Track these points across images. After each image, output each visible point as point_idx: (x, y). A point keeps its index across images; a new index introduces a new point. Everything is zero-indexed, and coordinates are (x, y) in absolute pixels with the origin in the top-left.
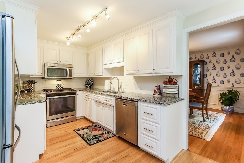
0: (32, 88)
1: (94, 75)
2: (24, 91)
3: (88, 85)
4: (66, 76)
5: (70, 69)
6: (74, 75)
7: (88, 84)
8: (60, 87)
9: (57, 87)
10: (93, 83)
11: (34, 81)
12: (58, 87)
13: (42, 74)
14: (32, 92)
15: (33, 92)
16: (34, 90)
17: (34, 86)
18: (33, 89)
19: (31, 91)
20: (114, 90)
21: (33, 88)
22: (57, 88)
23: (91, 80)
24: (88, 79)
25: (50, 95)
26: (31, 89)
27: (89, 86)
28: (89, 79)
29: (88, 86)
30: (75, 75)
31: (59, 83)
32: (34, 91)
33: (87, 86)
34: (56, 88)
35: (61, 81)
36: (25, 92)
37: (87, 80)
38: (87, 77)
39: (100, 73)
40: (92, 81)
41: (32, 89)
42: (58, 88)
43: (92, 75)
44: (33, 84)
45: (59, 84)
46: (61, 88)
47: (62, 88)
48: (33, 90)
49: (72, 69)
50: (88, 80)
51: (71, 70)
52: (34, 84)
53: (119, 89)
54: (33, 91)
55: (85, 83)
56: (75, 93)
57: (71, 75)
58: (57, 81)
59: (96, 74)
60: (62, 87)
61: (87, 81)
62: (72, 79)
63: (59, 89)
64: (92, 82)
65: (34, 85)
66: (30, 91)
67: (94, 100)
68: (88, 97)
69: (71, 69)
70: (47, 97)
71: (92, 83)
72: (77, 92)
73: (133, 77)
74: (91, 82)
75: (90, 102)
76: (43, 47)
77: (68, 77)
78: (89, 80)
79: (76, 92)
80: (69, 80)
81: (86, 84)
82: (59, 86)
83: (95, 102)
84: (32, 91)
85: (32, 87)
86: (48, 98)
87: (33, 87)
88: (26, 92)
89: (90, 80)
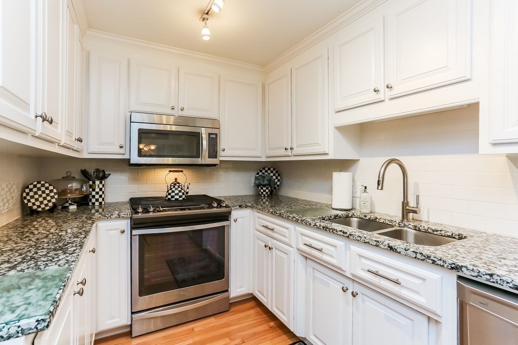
0: (94, 193)
1: (289, 152)
2: (67, 204)
3: (264, 186)
4: (198, 156)
5: (210, 134)
6: (222, 153)
7: (266, 182)
8: (177, 194)
9: (169, 194)
10: (279, 181)
11: (104, 171)
12: (173, 192)
13: (122, 151)
14: (94, 207)
15: (97, 208)
16: (100, 200)
17: (101, 189)
18: (97, 197)
19: (90, 204)
20: (371, 212)
21: (97, 193)
22: (169, 197)
23: (274, 169)
24: (264, 169)
25: (141, 224)
26: (91, 197)
27: (267, 191)
28: (266, 169)
29: (264, 191)
30: (226, 153)
31: (176, 179)
32: (101, 203)
33: (262, 188)
34: (167, 196)
35: (182, 171)
36: (71, 207)
37: (261, 171)
38: (264, 159)
39: (317, 144)
40: (277, 175)
41: (94, 197)
42: (173, 197)
43: (283, 152)
44: (97, 182)
45: (176, 183)
46: (180, 197)
47: (184, 197)
48: (97, 200)
49: (216, 135)
50: (263, 171)
51: (214, 136)
52: (101, 183)
53: (406, 210)
54: (97, 204)
55: (256, 178)
56: (225, 217)
57: (213, 153)
58: (170, 171)
59: (297, 151)
60: (183, 194)
61: (260, 173)
62: (215, 165)
63: (176, 199)
64: (277, 178)
65: (101, 186)
66: (88, 204)
67: (299, 250)
68: (270, 232)
69: (212, 134)
70: (132, 228)
71: (276, 180)
72: (232, 213)
73: (505, 158)
74: (274, 177)
75: (279, 253)
76: (129, 60)
77: (205, 159)
78: (266, 171)
79: (230, 213)
80: (208, 169)
81: (257, 182)
82: (174, 189)
83: (304, 260)
84: (94, 204)
85: (94, 190)
86: (135, 232)
87: (97, 190)
88: (73, 208)
89: (269, 172)
